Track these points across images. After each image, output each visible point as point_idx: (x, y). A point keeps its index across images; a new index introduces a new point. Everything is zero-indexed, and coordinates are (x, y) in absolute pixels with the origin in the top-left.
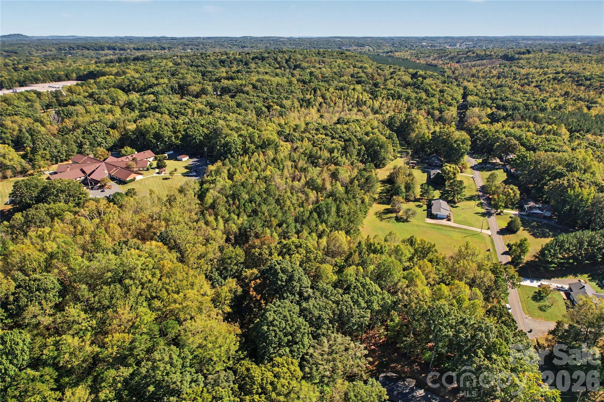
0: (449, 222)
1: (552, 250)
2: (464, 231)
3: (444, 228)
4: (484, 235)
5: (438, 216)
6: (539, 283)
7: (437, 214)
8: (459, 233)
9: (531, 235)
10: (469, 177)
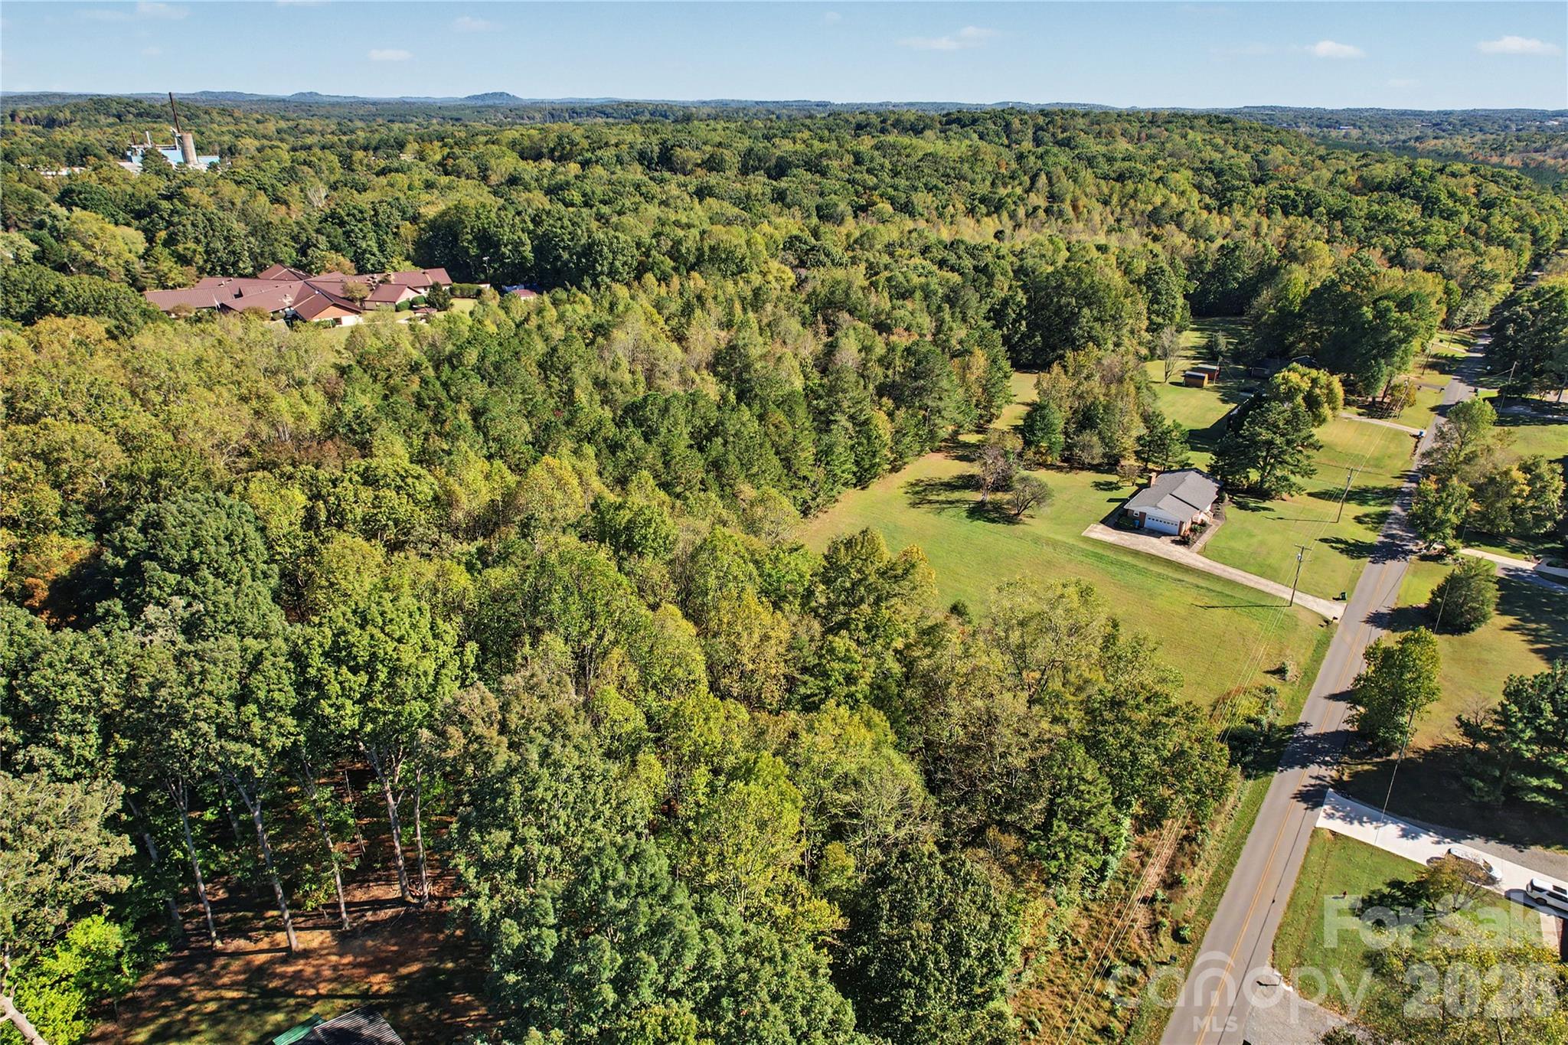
0: (1181, 549)
1: (1547, 707)
2: (1218, 588)
3: (1141, 564)
4: (1302, 616)
5: (1148, 523)
6: (1440, 851)
7: (1143, 515)
8: (1194, 592)
9: (1536, 651)
10: (1403, 433)
